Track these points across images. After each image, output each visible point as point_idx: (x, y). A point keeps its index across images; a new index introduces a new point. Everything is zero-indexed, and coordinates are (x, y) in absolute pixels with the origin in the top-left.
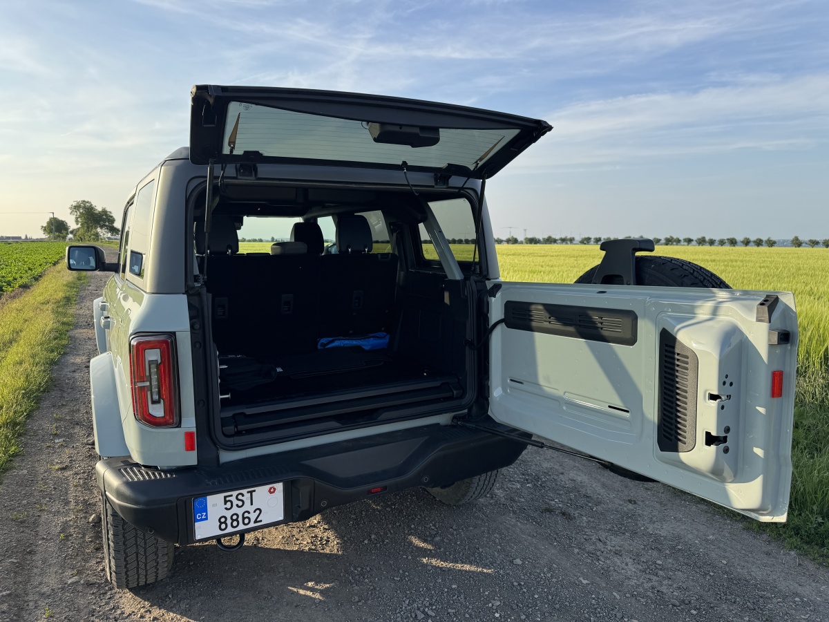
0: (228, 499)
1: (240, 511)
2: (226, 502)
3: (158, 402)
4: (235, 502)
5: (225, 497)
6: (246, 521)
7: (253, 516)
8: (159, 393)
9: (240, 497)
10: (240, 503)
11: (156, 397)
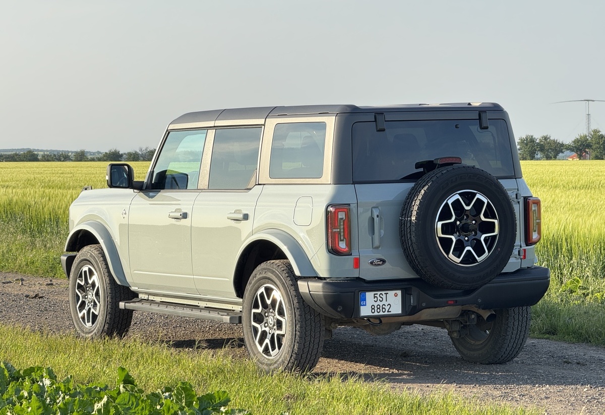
0: (376, 295)
1: (381, 304)
2: (375, 297)
3: (343, 240)
4: (379, 298)
5: (375, 294)
6: (384, 310)
7: (387, 308)
8: (344, 235)
9: (381, 295)
10: (381, 299)
11: (342, 238)
